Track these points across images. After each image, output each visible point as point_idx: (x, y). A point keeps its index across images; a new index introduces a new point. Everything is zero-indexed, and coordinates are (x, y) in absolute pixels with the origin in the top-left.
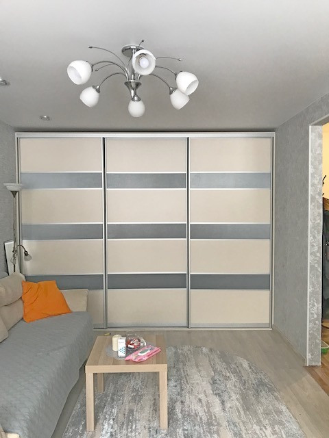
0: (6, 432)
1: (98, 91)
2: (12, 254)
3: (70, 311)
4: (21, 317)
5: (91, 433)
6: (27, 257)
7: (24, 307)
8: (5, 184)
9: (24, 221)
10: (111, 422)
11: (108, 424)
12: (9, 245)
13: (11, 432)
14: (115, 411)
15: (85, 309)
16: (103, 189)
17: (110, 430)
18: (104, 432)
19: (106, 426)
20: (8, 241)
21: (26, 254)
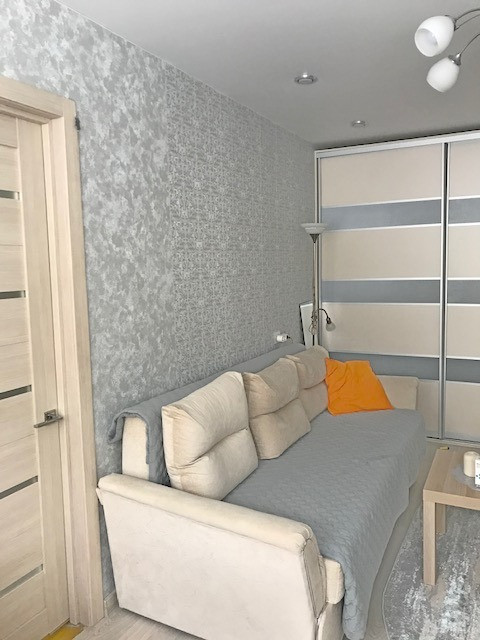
0: (324, 556)
1: (458, 63)
2: (310, 320)
3: (391, 407)
4: (325, 406)
5: (430, 587)
6: (330, 325)
7: (329, 395)
8: (304, 225)
9: (325, 277)
10: (462, 580)
11: (457, 581)
12: (307, 309)
13: (331, 559)
14: (466, 564)
15: (413, 407)
16: (442, 224)
17: (460, 591)
18: (450, 592)
19: (453, 583)
20: (303, 303)
21: (329, 322)
